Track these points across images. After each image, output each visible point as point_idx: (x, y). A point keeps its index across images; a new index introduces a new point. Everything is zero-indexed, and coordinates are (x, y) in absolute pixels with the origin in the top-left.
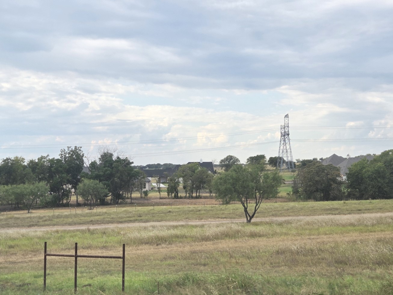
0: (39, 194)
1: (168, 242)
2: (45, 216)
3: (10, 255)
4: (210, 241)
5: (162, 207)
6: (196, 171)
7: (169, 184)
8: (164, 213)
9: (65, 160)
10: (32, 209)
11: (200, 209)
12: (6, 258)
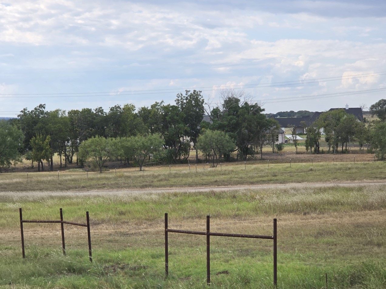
0: (152, 148)
1: (318, 211)
2: (159, 175)
3: (120, 224)
4: (376, 210)
5: (301, 164)
6: (341, 120)
7: (308, 136)
8: (305, 172)
9: (182, 106)
10: (145, 166)
11: (350, 166)
12: (116, 228)
